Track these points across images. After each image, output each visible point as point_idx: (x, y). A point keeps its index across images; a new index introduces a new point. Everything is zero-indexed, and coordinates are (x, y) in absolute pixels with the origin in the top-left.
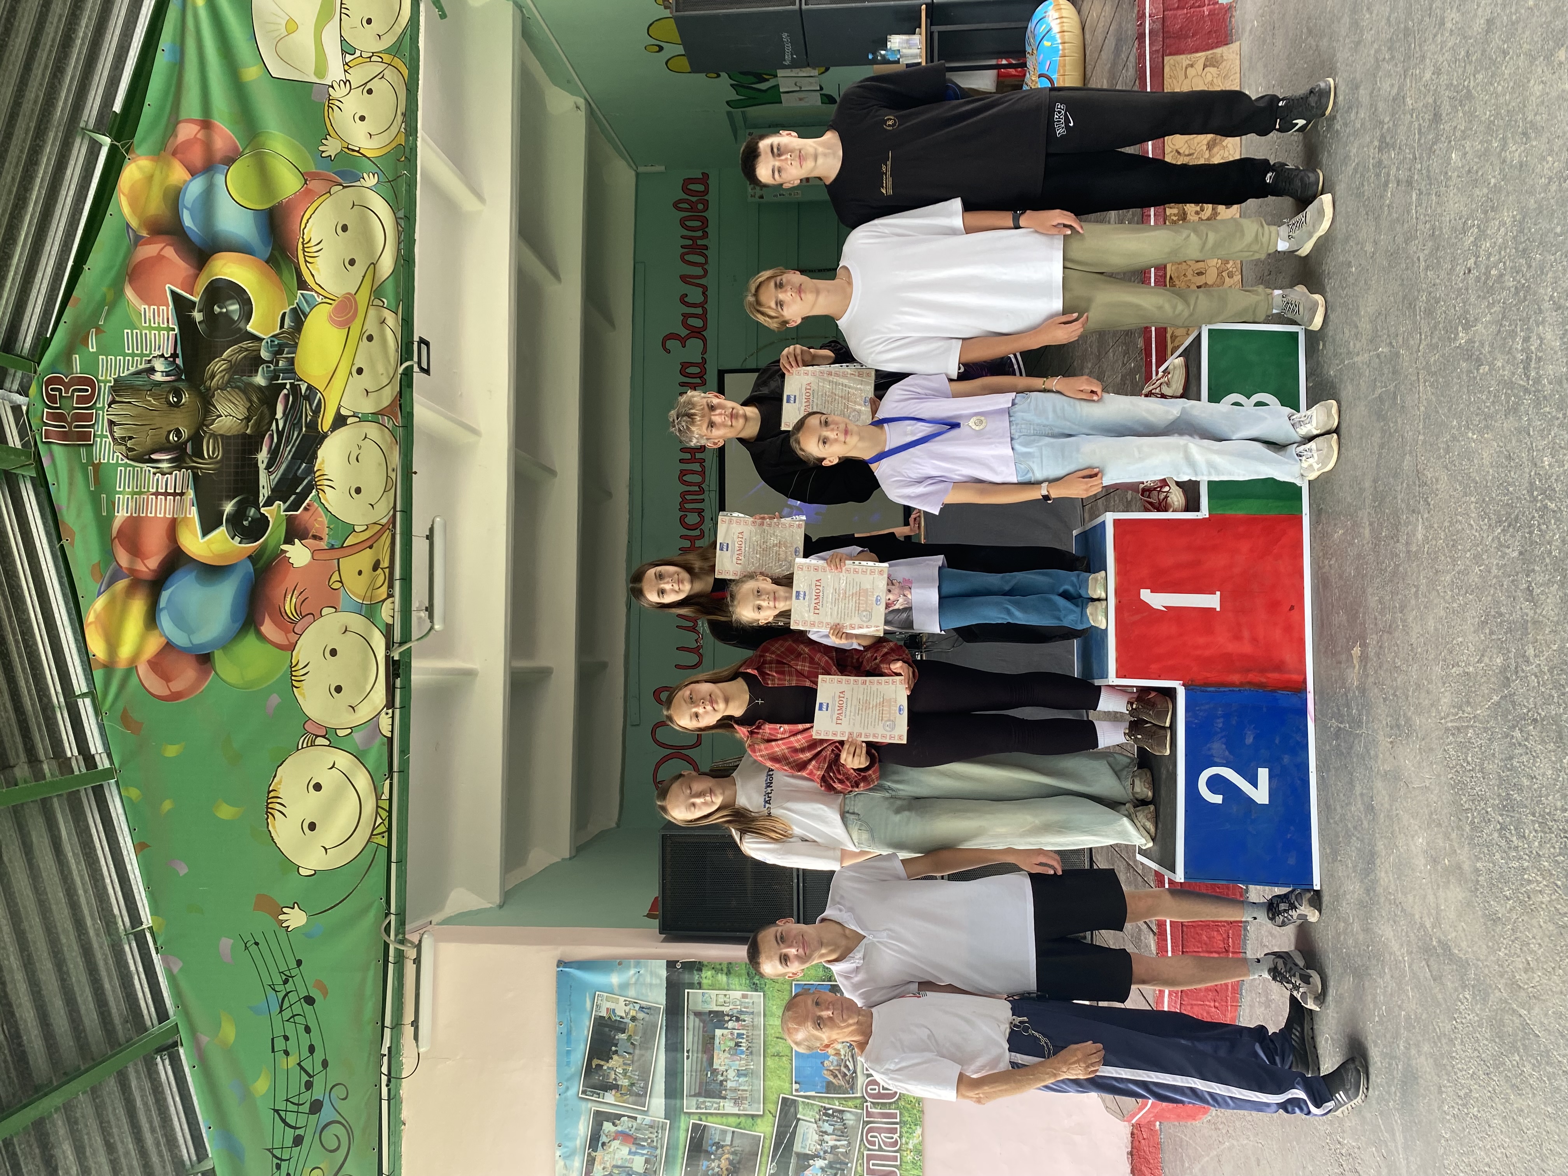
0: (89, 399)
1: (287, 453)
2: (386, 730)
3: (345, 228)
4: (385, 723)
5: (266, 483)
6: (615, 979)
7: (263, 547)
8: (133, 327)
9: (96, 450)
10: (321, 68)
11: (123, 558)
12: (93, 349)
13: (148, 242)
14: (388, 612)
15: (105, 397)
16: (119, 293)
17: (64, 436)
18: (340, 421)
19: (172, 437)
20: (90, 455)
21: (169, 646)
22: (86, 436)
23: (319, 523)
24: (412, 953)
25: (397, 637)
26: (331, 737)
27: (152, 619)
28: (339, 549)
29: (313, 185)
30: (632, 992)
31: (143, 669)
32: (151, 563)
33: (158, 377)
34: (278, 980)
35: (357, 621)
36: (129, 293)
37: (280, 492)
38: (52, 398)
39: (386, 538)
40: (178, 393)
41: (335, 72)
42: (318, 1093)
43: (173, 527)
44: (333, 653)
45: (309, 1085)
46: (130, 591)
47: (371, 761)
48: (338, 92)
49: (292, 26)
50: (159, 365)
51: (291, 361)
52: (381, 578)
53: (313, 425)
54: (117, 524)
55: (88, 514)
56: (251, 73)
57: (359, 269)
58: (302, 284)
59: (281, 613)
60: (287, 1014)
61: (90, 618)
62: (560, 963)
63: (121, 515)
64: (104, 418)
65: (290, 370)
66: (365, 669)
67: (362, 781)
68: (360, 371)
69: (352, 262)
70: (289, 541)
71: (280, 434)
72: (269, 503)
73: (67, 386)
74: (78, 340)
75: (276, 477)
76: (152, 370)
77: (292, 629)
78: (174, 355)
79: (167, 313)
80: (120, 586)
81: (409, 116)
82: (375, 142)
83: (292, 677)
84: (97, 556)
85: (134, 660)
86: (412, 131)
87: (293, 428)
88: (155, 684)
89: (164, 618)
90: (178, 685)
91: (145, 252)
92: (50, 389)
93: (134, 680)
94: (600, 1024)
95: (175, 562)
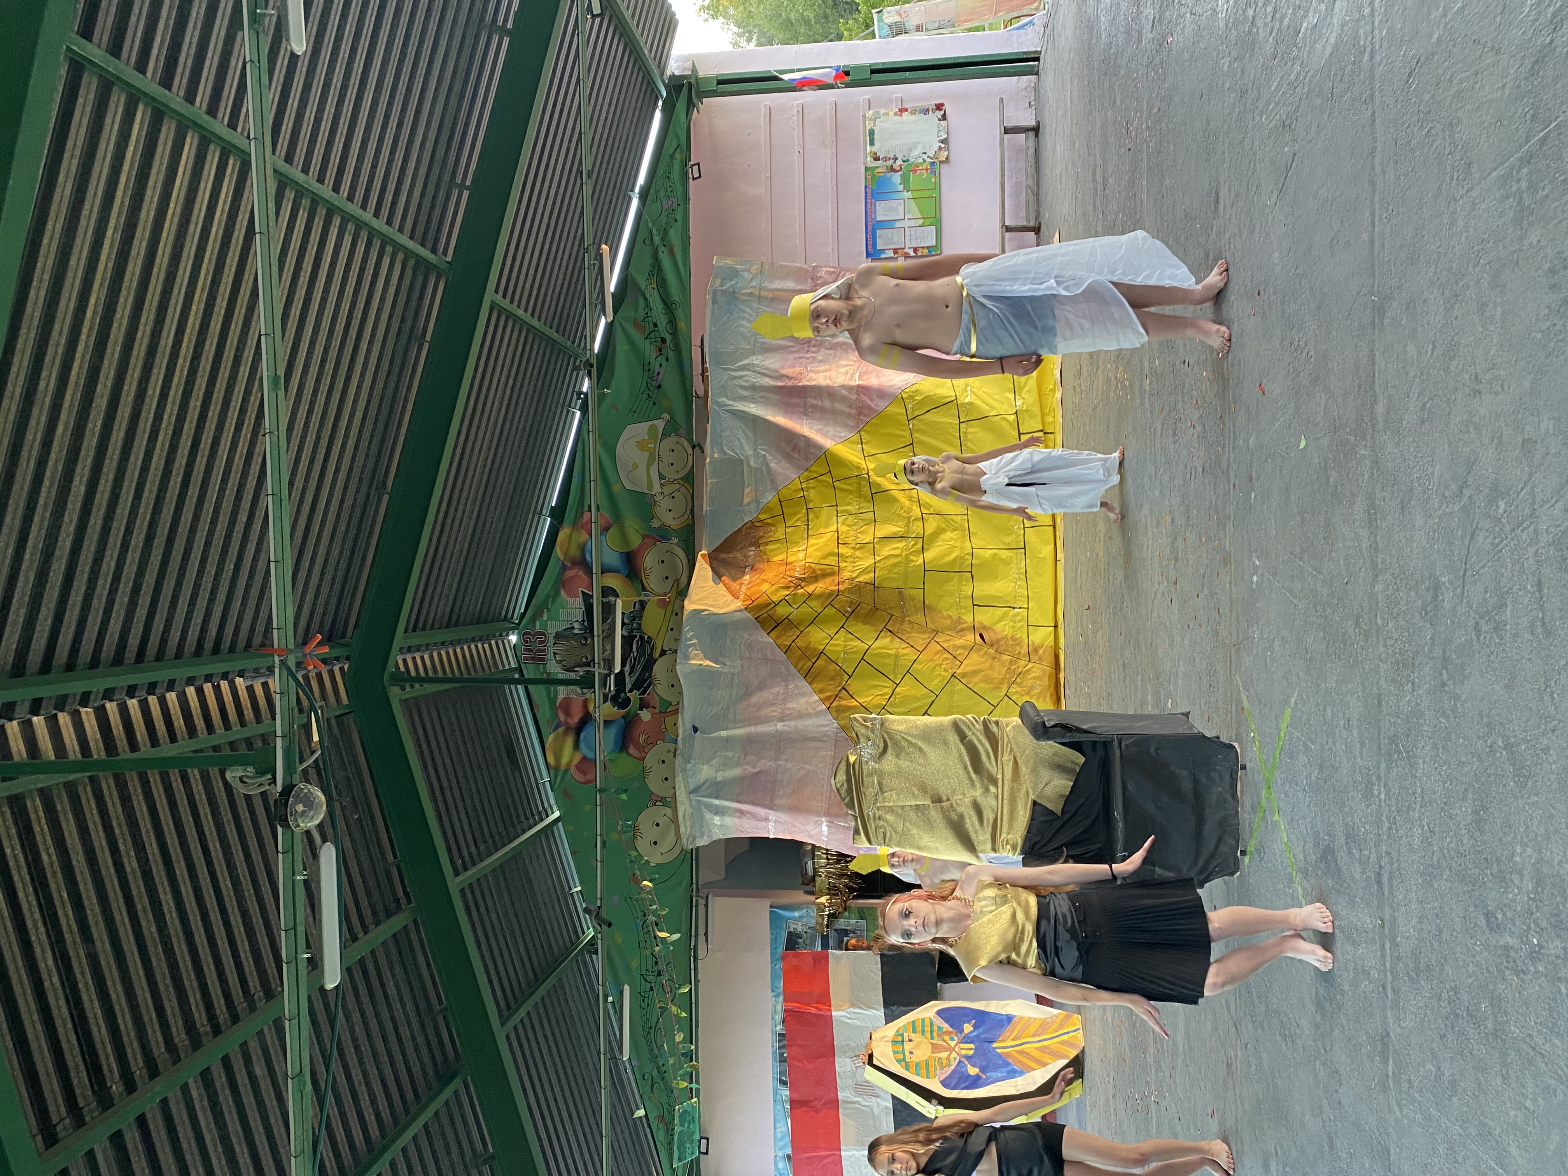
0: (544, 642)
1: (639, 668)
3: (663, 562)
5: (629, 682)
6: (796, 914)
7: (629, 712)
8: (563, 608)
9: (548, 666)
10: (650, 486)
11: (562, 717)
12: (545, 618)
13: (571, 569)
15: (551, 641)
16: (557, 594)
17: (532, 659)
18: (663, 655)
19: (584, 660)
20: (545, 669)
21: (584, 758)
22: (543, 660)
23: (655, 701)
24: (702, 902)
26: (663, 801)
27: (576, 746)
28: (665, 715)
29: (647, 541)
30: (805, 920)
31: (573, 769)
32: (575, 720)
33: (576, 631)
34: (641, 915)
36: (562, 593)
37: (636, 686)
38: (526, 642)
40: (586, 640)
41: (657, 488)
43: (585, 703)
44: (663, 762)
45: (657, 964)
46: (566, 732)
48: (658, 498)
49: (635, 466)
50: (576, 626)
51: (640, 625)
53: (651, 655)
54: (559, 703)
55: (544, 697)
56: (616, 488)
57: (670, 583)
58: (644, 589)
59: (638, 743)
61: (547, 746)
62: (771, 907)
63: (561, 696)
64: (551, 651)
65: (640, 628)
68: (671, 631)
69: (667, 578)
70: (641, 709)
71: (635, 659)
72: (631, 691)
73: (534, 635)
74: (538, 614)
75: (634, 679)
76: (573, 628)
77: (643, 750)
78: (583, 621)
79: (579, 601)
80: (561, 729)
81: (692, 510)
82: (677, 522)
83: (644, 773)
84: (549, 716)
85: (569, 765)
86: (693, 517)
87: (641, 656)
88: (579, 777)
89: (582, 745)
90: (589, 777)
91: (570, 573)
92: (525, 637)
93: (569, 775)
94: (790, 934)
95: (586, 719)
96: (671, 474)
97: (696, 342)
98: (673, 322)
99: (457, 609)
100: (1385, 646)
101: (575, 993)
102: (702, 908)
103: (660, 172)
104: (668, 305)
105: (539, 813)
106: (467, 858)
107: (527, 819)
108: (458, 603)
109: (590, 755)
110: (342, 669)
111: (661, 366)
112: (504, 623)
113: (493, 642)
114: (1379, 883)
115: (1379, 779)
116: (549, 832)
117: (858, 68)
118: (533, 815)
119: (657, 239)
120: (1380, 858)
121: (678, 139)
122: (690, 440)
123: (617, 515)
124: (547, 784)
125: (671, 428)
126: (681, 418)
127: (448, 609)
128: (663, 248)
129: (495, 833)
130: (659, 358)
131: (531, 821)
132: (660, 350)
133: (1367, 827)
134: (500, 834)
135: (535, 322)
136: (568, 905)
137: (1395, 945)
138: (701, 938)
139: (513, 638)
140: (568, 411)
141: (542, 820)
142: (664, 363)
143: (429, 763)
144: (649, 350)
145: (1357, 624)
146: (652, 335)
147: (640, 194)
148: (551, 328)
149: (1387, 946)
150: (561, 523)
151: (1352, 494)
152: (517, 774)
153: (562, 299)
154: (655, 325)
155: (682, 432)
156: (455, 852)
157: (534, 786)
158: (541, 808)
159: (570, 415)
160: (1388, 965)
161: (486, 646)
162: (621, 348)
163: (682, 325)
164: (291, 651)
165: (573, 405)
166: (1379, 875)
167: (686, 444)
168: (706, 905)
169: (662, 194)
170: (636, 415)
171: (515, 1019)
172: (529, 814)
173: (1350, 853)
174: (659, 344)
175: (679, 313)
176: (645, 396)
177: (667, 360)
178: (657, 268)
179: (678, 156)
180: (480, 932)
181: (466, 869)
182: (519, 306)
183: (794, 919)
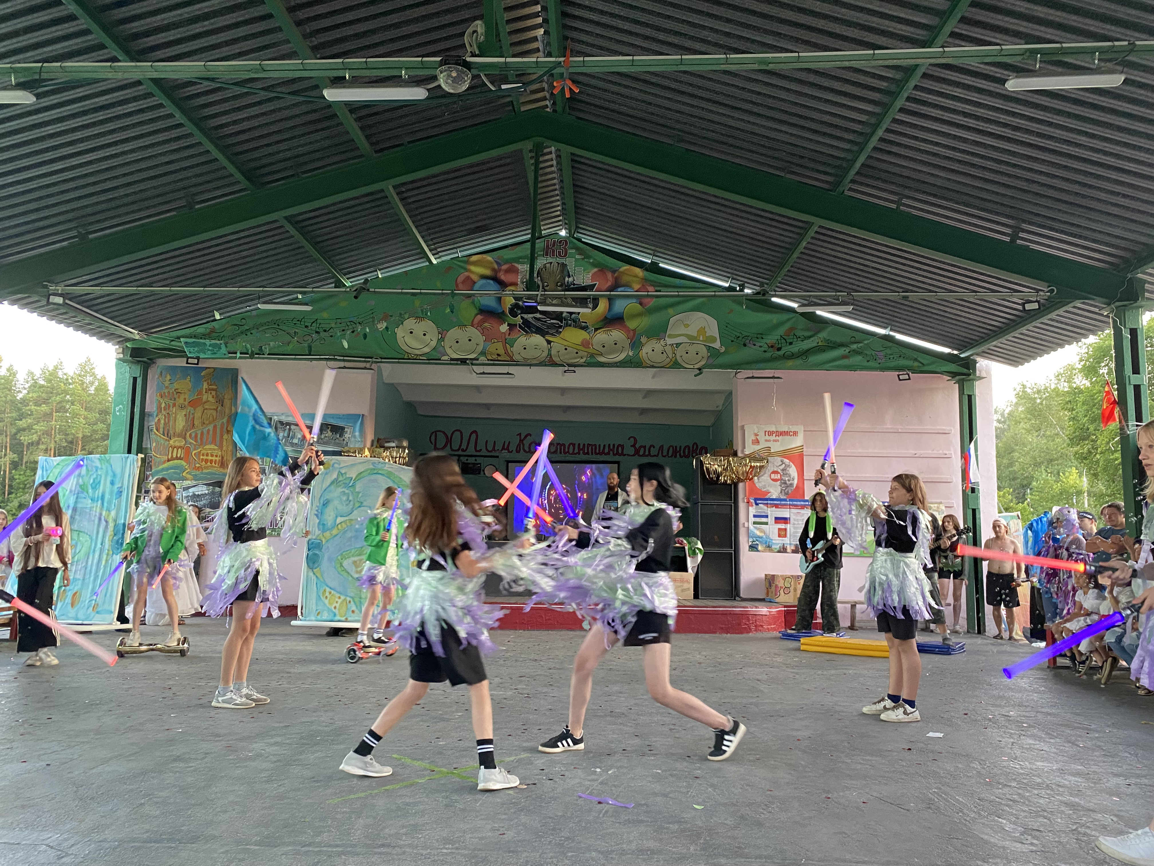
0: (560, 255)
1: (539, 324)
2: (443, 358)
3: (616, 344)
4: (445, 358)
5: (529, 317)
6: (357, 434)
7: (507, 316)
8: (584, 270)
9: (542, 258)
10: (671, 336)
11: (505, 267)
12: (577, 257)
13: (613, 277)
14: (483, 360)
15: (560, 261)
16: (595, 266)
17: (548, 246)
18: (549, 342)
19: (546, 284)
20: (540, 255)
21: (474, 283)
22: (547, 255)
23: (514, 335)
24: (368, 365)
25: (474, 362)
26: (442, 339)
27: (484, 277)
28: (505, 342)
29: (632, 333)
30: (353, 439)
31: (467, 274)
32: (502, 277)
33: (567, 279)
34: (360, 320)
35: (480, 348)
36: (596, 270)
37: (525, 322)
38: (560, 242)
39: (508, 358)
40: (561, 286)
41: (669, 341)
42: (323, 334)
43: (515, 284)
44: (470, 340)
45: (325, 331)
46: (494, 270)
47: (432, 352)
48: (662, 342)
50: (571, 279)
51: (570, 326)
52: (495, 357)
53: (548, 333)
54: (516, 265)
55: (521, 254)
56: (671, 311)
57: (601, 349)
58: (596, 329)
59: (484, 322)
60: (349, 324)
61: (484, 256)
62: (363, 415)
63: (519, 267)
64: (553, 260)
65: (567, 325)
66: (464, 351)
67: (427, 350)
68: (566, 349)
69: (603, 347)
70: (509, 325)
71: (545, 322)
72: (522, 318)
73: (564, 248)
74: (580, 251)
75: (531, 320)
76: (569, 277)
77: (478, 326)
78: (574, 284)
79: (589, 282)
80: (496, 267)
81: (653, 367)
82: (644, 355)
83: (462, 326)
84: (505, 257)
85: (470, 271)
86: (648, 367)
87: (548, 326)
88: (461, 279)
89: (484, 281)
90: (461, 286)
91: (609, 275)
92: (564, 241)
93: (462, 271)
94: (343, 428)
95: (503, 285)
96: (680, 352)
97: (777, 373)
98: (792, 356)
99: (586, 192)
100: (552, 858)
101: (306, 271)
102: (363, 365)
103: (904, 350)
104: (805, 354)
105: (435, 249)
106: (405, 195)
107: (432, 240)
108: (592, 193)
109: (477, 286)
110: (547, 106)
111: (761, 347)
112: (574, 227)
113: (561, 218)
114: (383, 845)
115: (457, 849)
116: (421, 256)
117: (977, 498)
118: (434, 244)
119: (854, 346)
120: (400, 847)
121: (928, 365)
122: (705, 367)
123: (650, 311)
124: (456, 255)
125: (713, 353)
126: (720, 360)
127: (586, 185)
128: (847, 351)
129: (423, 216)
130: (766, 346)
131: (430, 242)
132: (772, 347)
133: (422, 839)
134: (422, 219)
135: (796, 255)
136: (368, 268)
137: (339, 854)
138: (342, 364)
139: (563, 233)
140: (729, 278)
141: (431, 250)
142: (763, 349)
143: (476, 169)
144: (771, 339)
145: (568, 839)
146: (783, 341)
147: (889, 336)
148: (792, 266)
149: (340, 849)
150: (647, 270)
151: (661, 840)
152: (464, 233)
153: (812, 275)
154: (791, 343)
155: (711, 361)
156: (410, 186)
157: (455, 246)
158: (439, 250)
159: (726, 279)
160: (325, 849)
161: (558, 213)
162: (775, 318)
163: (790, 363)
164: (568, 69)
165: (733, 281)
166: (389, 846)
167: (703, 363)
168: (365, 368)
169: (888, 351)
170: (724, 328)
171: (289, 227)
172: (435, 241)
173: (403, 827)
174: (777, 346)
175: (799, 362)
176: (738, 335)
177: (765, 351)
178: (832, 346)
179: (916, 364)
180: (352, 203)
181: (398, 194)
182: (808, 243)
183: (354, 431)
